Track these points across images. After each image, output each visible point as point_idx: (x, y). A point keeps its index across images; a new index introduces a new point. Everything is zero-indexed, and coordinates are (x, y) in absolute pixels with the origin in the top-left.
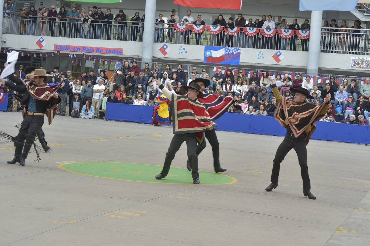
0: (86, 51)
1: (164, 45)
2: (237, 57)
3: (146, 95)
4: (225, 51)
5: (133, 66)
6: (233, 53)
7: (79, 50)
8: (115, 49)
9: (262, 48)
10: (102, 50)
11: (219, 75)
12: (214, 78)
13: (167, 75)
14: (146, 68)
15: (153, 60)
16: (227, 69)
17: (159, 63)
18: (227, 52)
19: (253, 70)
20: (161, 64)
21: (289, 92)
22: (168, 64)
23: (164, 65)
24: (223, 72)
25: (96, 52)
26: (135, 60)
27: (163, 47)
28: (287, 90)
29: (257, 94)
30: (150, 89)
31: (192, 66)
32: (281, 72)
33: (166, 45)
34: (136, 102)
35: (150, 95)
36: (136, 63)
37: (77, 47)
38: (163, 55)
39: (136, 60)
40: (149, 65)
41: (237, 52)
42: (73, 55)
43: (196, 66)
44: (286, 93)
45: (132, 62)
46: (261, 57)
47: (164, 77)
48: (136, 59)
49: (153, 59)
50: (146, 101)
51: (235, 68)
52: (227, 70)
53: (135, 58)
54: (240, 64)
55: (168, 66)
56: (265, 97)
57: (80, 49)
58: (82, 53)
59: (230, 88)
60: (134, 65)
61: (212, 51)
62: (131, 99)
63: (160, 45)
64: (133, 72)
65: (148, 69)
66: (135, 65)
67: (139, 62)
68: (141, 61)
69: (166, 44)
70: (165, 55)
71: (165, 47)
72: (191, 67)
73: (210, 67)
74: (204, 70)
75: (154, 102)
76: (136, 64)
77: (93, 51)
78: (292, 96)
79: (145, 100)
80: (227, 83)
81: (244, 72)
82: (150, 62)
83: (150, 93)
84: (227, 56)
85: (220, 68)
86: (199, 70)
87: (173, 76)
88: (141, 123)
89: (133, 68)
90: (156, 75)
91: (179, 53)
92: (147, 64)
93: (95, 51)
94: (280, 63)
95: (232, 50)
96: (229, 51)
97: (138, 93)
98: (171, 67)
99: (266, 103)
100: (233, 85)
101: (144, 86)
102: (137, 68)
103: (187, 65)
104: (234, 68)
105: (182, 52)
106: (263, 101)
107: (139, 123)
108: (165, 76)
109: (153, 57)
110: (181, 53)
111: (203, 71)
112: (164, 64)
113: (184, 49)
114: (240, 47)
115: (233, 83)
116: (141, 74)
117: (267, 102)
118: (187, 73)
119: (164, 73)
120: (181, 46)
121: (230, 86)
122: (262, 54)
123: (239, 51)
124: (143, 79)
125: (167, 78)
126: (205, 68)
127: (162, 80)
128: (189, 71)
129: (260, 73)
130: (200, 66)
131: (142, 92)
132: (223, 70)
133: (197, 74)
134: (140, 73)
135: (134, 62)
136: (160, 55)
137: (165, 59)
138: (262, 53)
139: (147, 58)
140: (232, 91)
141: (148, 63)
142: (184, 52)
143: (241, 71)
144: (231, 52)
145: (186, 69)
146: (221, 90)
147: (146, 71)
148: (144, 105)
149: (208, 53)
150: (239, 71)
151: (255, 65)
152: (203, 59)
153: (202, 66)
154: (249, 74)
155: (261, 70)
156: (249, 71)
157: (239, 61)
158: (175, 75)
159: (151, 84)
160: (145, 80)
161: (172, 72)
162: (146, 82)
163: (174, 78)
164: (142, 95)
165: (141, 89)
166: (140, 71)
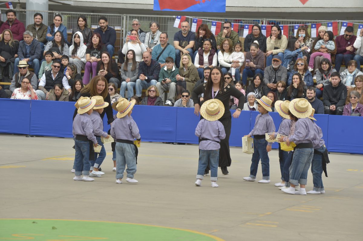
3: (38, 78)
5: (8, 21)
11: (184, 34)
12: (177, 43)
13: (79, 37)
14: (38, 25)
15: (51, 8)
16: (200, 21)
17: (63, 14)
19: (254, 21)
20: (67, 14)
21: (327, 62)
23: (74, 17)
24: (194, 29)
26: (11, 7)
28: (324, 60)
29: (263, 70)
30: (47, 65)
31: (130, 17)
32: (311, 22)
34: (18, 94)
35: (47, 79)
36: (15, 13)
39: (14, 7)
40: (42, 18)
43: (138, 18)
44: (322, 66)
45: (7, 12)
48: (14, 5)
49: (50, 6)
50: (38, 92)
51: (216, 20)
52: (200, 24)
53: (12, 3)
54: (227, 9)
55: (81, 19)
56: (279, 74)
59: (209, 60)
60: (11, 17)
62: (8, 87)
64: (7, 32)
65: (41, 25)
66: (13, 17)
67: (21, 12)
68: (25, 8)
72: (129, 20)
73: (168, 18)
74: (154, 24)
75: (55, 93)
76: (15, 15)
78: (335, 70)
79: (38, 88)
80: (204, 51)
81: (236, 25)
82: (45, 11)
83: (46, 76)
85: (187, 20)
87: (92, 40)
88: (32, 136)
89: (9, 25)
90: (60, 38)
92: (39, 17)
94: (307, 4)
97: (19, 75)
98: (89, 21)
99: (279, 89)
100: (216, 53)
101: (36, 60)
102: (17, 23)
103: (120, 16)
104: (214, 20)
106: (275, 82)
107: (27, 135)
108: (77, 40)
109: (50, 0)
112: (74, 14)
116: (29, 36)
117: (282, 87)
118: (121, 32)
119: (73, 33)
121: (209, 56)
124: (33, 45)
125: (82, 43)
127: (72, 47)
128: (126, 28)
129: (268, 27)
130: (146, 17)
131: (28, 73)
132: (193, 24)
133: (142, 33)
134: (25, 33)
135: (11, 11)
137: (76, 5)
139: (37, 4)
141: (41, 13)
143: (227, 25)
145: (119, 24)
146: (191, 63)
147: (37, 29)
148: (37, 99)
150: (222, 24)
151: (256, 10)
152: (153, 3)
153: (149, 17)
154: (244, 30)
155: (270, 21)
156: (246, 23)
157: (225, 5)
158: (95, 39)
159: (48, 58)
160: (36, 48)
161: (91, 31)
162: (38, 51)
163: (95, 44)
164: (29, 77)
165: (24, 68)
166: (25, 31)
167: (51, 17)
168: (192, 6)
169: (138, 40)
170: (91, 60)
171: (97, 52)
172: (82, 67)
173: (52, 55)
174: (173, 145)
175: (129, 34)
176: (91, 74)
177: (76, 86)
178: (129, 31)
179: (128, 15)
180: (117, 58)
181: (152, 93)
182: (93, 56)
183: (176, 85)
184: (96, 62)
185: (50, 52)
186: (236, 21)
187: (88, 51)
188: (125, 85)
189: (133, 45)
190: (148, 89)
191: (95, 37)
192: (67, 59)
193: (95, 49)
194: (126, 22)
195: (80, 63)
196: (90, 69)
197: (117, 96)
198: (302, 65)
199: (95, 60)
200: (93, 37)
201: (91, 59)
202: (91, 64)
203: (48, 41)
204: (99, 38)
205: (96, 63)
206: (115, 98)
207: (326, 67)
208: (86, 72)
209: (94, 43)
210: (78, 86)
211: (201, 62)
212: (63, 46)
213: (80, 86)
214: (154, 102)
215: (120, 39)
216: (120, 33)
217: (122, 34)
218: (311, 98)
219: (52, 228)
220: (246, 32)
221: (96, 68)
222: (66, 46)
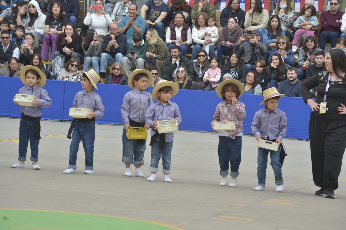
11: (157, 4)
13: (34, 7)
21: (313, 40)
28: (310, 37)
44: (307, 43)
59: (182, 36)
75: (9, 67)
80: (175, 25)
87: (52, 9)
100: (189, 28)
115: (188, 24)
117: (261, 67)
118: (85, 1)
121: (183, 30)
133: (108, 4)
140: (189, 42)
158: (56, 8)
163: (56, 14)
169: (102, 10)
170: (51, 33)
171: (57, 24)
172: (40, 40)
175: (93, 4)
176: (50, 48)
177: (33, 60)
178: (93, 1)
180: (80, 30)
181: (117, 72)
182: (52, 27)
183: (145, 62)
184: (56, 34)
187: (47, 22)
188: (90, 60)
189: (97, 16)
190: (112, 66)
191: (55, 7)
192: (22, 30)
193: (55, 19)
195: (37, 35)
196: (48, 42)
197: (78, 73)
198: (283, 43)
199: (56, 32)
200: (54, 6)
201: (50, 31)
202: (51, 37)
203: (3, 10)
204: (61, 7)
205: (57, 36)
206: (76, 75)
207: (311, 45)
208: (44, 45)
209: (54, 12)
210: (36, 60)
211: (173, 37)
213: (38, 61)
214: (119, 81)
215: (83, 10)
216: (83, 3)
217: (86, 3)
218: (292, 79)
219: (3, 218)
220: (223, 5)
221: (56, 40)
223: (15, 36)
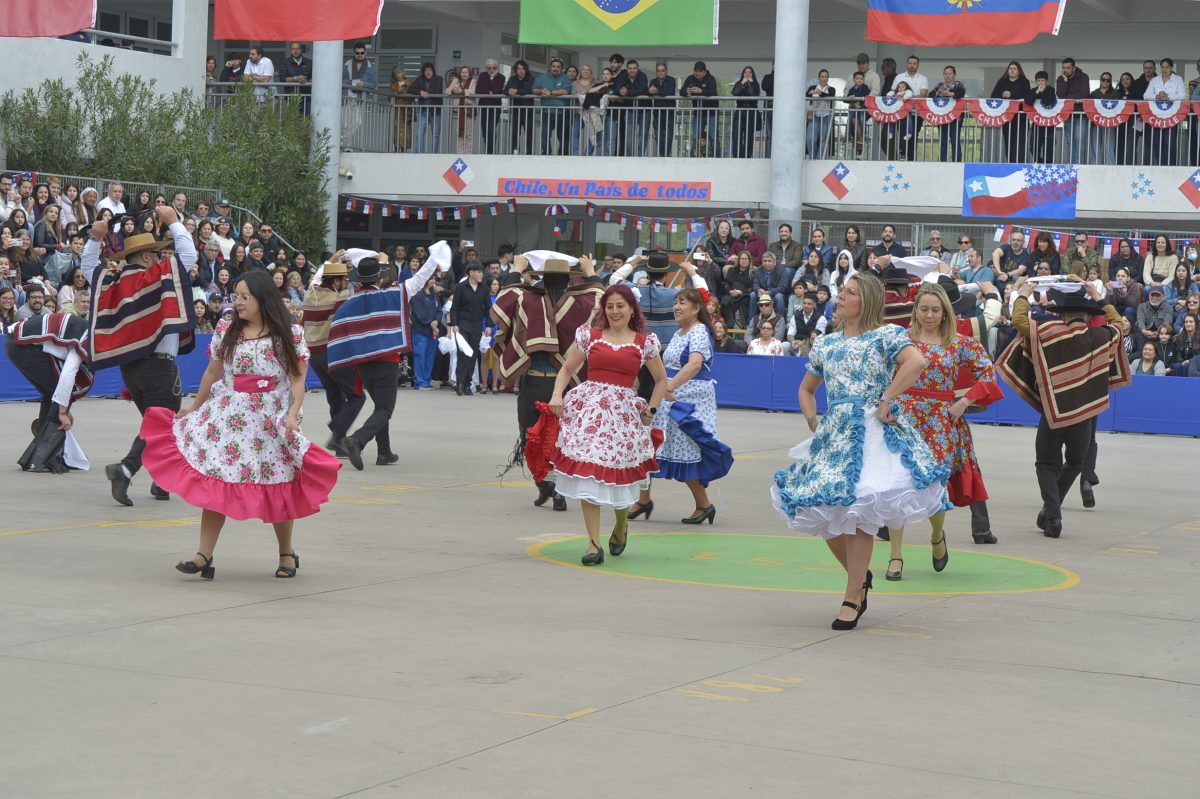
0: (597, 193)
1: (838, 167)
2: (1067, 194)
3: (786, 322)
4: (1028, 178)
5: (743, 237)
6: (1054, 182)
7: (576, 193)
8: (685, 185)
9: (1147, 163)
10: (646, 190)
13: (847, 258)
14: (785, 241)
15: (806, 215)
17: (823, 224)
18: (1035, 181)
19: (1120, 232)
20: (830, 224)
22: (852, 226)
23: (841, 229)
25: (627, 196)
26: (748, 217)
27: (834, 172)
29: (1136, 309)
30: (798, 303)
31: (925, 227)
33: (843, 167)
34: (757, 348)
35: (797, 324)
36: (751, 224)
37: (568, 184)
38: (836, 198)
39: (752, 217)
40: (791, 230)
41: (1067, 177)
42: (559, 208)
43: (938, 228)
45: (740, 224)
46: (1142, 190)
47: (840, 267)
48: (752, 212)
49: (803, 212)
50: (786, 344)
51: (1061, 230)
52: (1035, 236)
53: (748, 210)
54: (1078, 215)
55: (851, 230)
56: (1160, 315)
57: (577, 188)
58: (583, 202)
60: (745, 231)
61: (987, 178)
63: (824, 167)
64: (744, 256)
65: (790, 242)
66: (749, 230)
67: (762, 222)
68: (767, 217)
69: (844, 162)
70: (840, 198)
71: (840, 171)
72: (925, 231)
73: (985, 227)
74: (965, 239)
75: (810, 344)
76: (752, 227)
77: (618, 195)
79: (785, 338)
81: (1092, 239)
82: (796, 220)
83: (797, 318)
84: (1036, 192)
85: (1015, 230)
86: (949, 239)
87: (867, 260)
88: (775, 411)
89: (744, 243)
90: (817, 260)
91: (886, 189)
92: (785, 228)
93: (625, 193)
95: (1052, 173)
96: (1040, 175)
97: (760, 318)
98: (862, 234)
99: (1161, 336)
101: (779, 296)
102: (755, 240)
103: (911, 226)
104: (1057, 230)
105: (896, 186)
106: (1154, 329)
107: (766, 410)
108: (844, 263)
109: (804, 204)
110: (891, 190)
111: (960, 242)
112: (841, 224)
113: (899, 176)
114: (1075, 161)
116: (769, 260)
117: (1167, 333)
119: (838, 252)
120: (890, 168)
122: (1147, 183)
123: (1073, 174)
125: (852, 268)
126: (966, 231)
127: (835, 274)
128: (919, 243)
129: (1143, 241)
130: (951, 227)
131: (773, 315)
133: (944, 253)
134: (765, 254)
135: (746, 222)
136: (825, 197)
137: (842, 210)
138: (1146, 177)
139: (785, 209)
141: (790, 224)
142: (901, 186)
143: (1081, 237)
144: (1049, 179)
145: (909, 237)
147: (784, 249)
148: (782, 354)
149: (976, 186)
151: (1123, 217)
152: (961, 205)
153: (955, 227)
154: (1105, 246)
155: (1146, 233)
156: (1108, 235)
157: (1075, 208)
158: (872, 259)
159: (800, 290)
160: (780, 277)
161: (866, 250)
162: (784, 283)
164: (774, 323)
165: (767, 305)
166: (766, 251)
167: (805, 228)
168: (1023, 210)
173: (806, 287)
174: (991, 427)
178: (923, 249)
179: (923, 224)
183: (998, 332)
185: (802, 281)
186: (1092, 233)
192: (826, 292)
194: (920, 233)
198: (1195, 303)
209: (870, 267)
212: (821, 273)
220: (1108, 251)
222: (826, 271)
223: (816, 299)
